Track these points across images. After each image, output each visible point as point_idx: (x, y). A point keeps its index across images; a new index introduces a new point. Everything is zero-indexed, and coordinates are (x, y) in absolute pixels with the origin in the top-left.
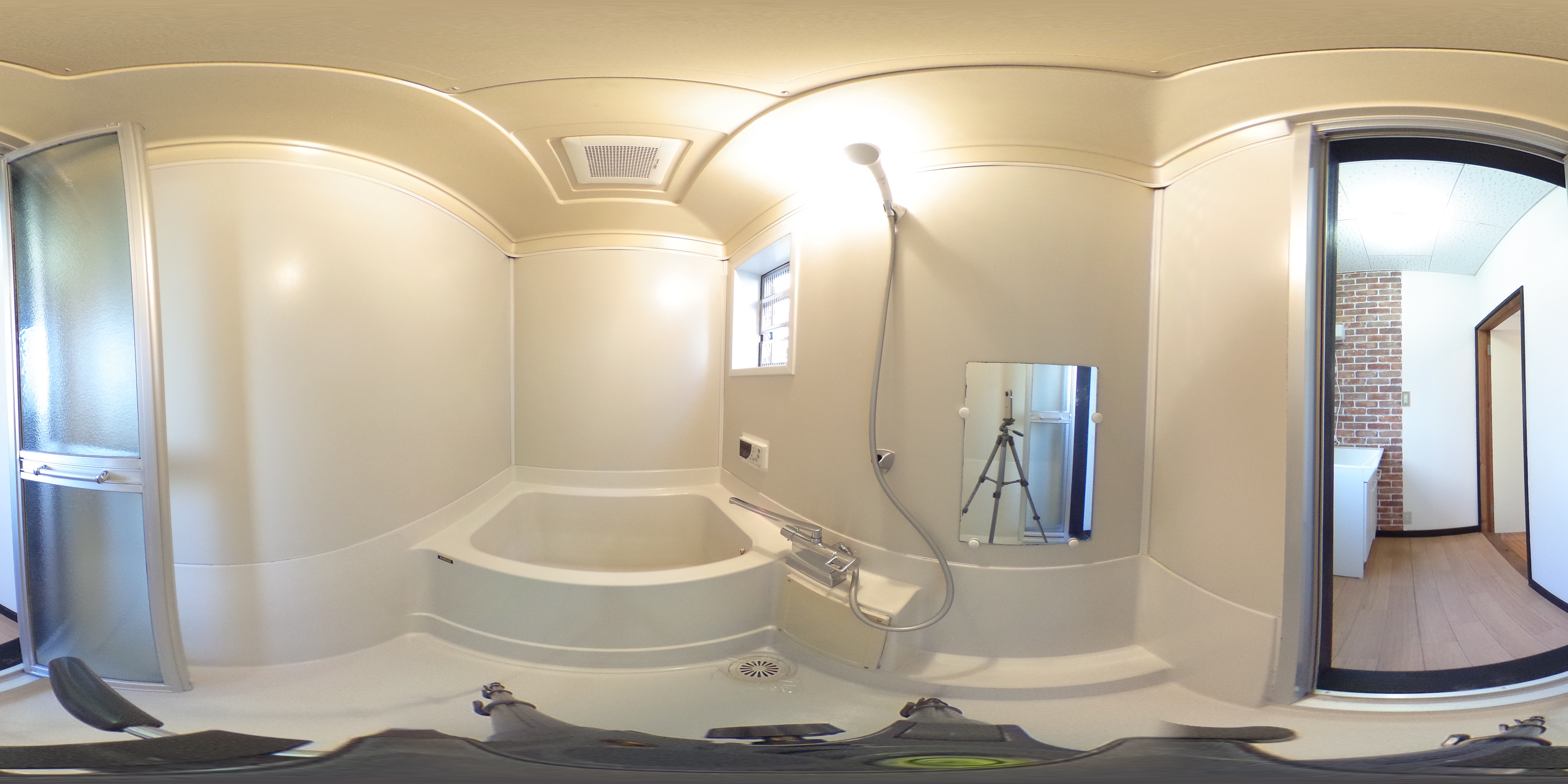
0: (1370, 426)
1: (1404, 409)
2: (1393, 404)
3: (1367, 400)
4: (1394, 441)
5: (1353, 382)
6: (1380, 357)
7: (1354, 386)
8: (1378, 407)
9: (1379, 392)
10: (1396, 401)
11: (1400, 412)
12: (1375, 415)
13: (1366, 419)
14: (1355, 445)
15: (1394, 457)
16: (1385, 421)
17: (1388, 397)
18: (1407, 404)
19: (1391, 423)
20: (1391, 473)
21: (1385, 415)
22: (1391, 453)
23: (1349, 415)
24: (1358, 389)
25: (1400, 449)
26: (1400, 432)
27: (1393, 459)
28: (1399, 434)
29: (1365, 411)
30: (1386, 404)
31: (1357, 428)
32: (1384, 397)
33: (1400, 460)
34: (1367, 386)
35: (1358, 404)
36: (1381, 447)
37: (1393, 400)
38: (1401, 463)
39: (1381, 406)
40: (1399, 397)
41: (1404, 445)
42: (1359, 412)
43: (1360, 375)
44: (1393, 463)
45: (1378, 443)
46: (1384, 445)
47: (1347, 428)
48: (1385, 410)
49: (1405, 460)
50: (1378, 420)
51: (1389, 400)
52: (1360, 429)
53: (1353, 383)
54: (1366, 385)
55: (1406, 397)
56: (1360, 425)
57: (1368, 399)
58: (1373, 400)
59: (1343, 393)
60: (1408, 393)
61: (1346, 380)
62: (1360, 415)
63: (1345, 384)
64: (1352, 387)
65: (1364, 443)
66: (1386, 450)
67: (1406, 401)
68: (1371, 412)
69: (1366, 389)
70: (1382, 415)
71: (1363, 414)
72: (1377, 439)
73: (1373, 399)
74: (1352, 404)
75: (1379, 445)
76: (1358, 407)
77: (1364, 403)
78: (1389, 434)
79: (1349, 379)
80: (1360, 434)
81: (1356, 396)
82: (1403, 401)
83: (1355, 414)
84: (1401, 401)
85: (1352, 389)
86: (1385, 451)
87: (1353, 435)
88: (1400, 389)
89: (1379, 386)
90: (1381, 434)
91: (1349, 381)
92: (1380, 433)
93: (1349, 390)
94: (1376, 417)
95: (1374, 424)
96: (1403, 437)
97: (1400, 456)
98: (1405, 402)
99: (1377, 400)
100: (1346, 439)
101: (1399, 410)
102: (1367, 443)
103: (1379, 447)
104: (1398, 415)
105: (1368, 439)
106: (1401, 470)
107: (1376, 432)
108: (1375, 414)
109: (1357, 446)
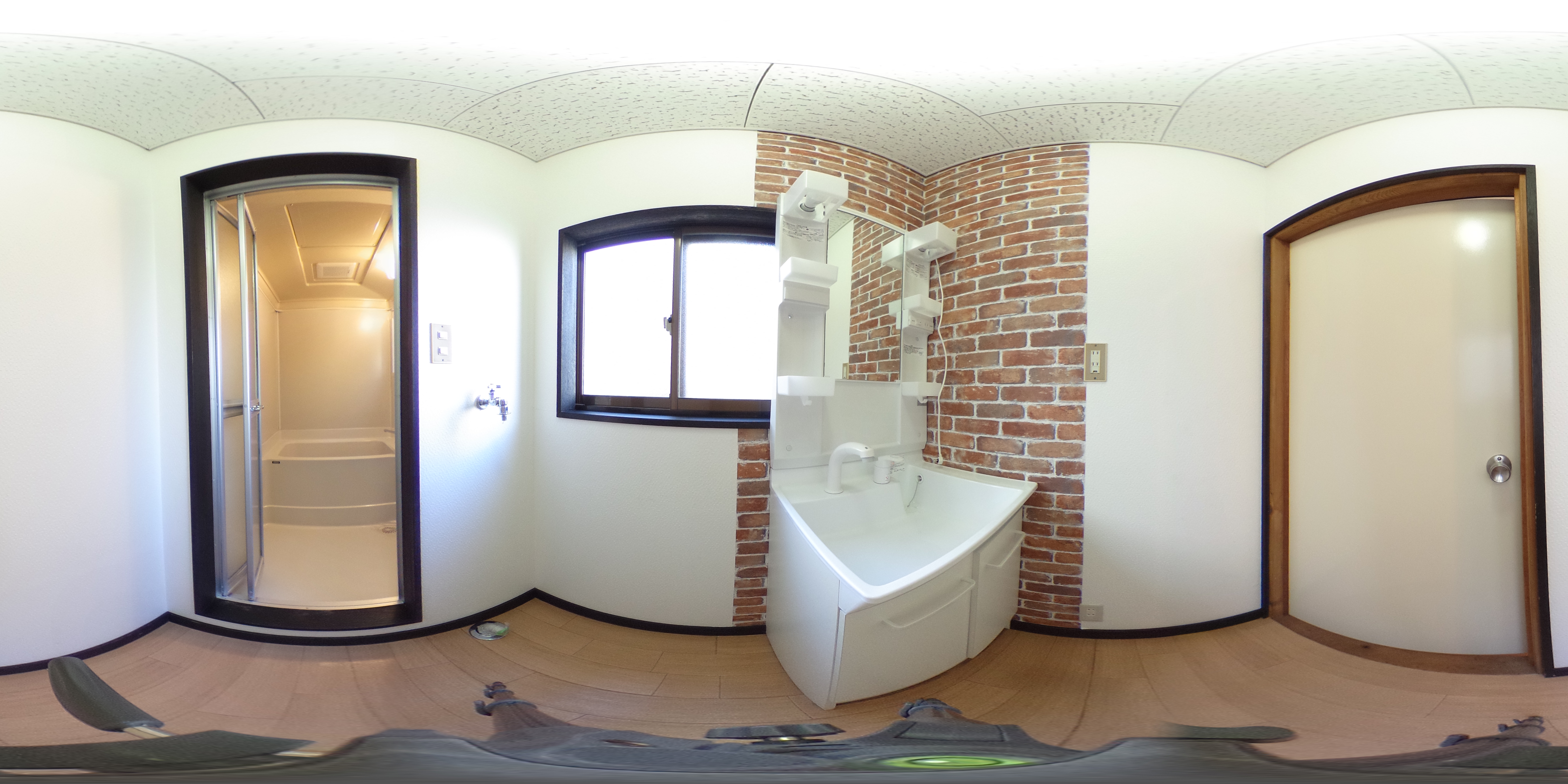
0: (1007, 429)
1: (1092, 388)
2: (1062, 375)
3: (1001, 366)
4: (1063, 467)
5: (975, 328)
6: (1032, 271)
7: (976, 337)
8: (1028, 384)
9: (1028, 347)
10: (1070, 367)
11: (1081, 395)
12: (1019, 403)
13: (998, 411)
14: (975, 467)
15: (1061, 503)
16: (1043, 418)
17: (1052, 358)
18: (1100, 376)
19: (1056, 424)
20: (1054, 537)
21: (1044, 403)
22: (1055, 494)
23: (965, 402)
24: (986, 343)
25: (1079, 487)
26: (1080, 445)
27: (1060, 509)
28: (1078, 451)
29: (998, 391)
30: (1046, 376)
31: (980, 432)
32: (1042, 358)
33: (1078, 511)
34: (1002, 335)
35: (983, 377)
36: (1031, 479)
37: (1062, 365)
38: (1080, 518)
39: (1033, 380)
40: (1078, 357)
41: (1088, 479)
42: (984, 394)
43: (988, 312)
44: (1060, 517)
45: (1025, 469)
46: (1039, 475)
47: (962, 430)
48: (1044, 389)
49: (1089, 512)
50: (1026, 414)
51: (1053, 366)
52: (987, 433)
53: (973, 332)
54: (1000, 332)
55: (1095, 357)
56: (986, 425)
57: (1005, 364)
58: (1014, 367)
59: (954, 355)
60: (1101, 348)
61: (960, 327)
62: (986, 402)
63: (959, 335)
64: (971, 339)
65: (994, 466)
66: (1043, 486)
67: (1096, 368)
68: (1010, 394)
69: (1001, 341)
70: (1034, 404)
71: (992, 400)
72: (1023, 459)
73: (1015, 364)
74: (970, 377)
75: (1027, 475)
76: (982, 383)
77: (996, 375)
78: (1050, 451)
79: (965, 323)
80: (986, 445)
81: (980, 359)
82: (1088, 367)
83: (975, 399)
84: (1083, 366)
85: (970, 345)
86: (1040, 488)
87: (972, 445)
88: (1080, 337)
89: (1029, 332)
90: (1033, 450)
91: (966, 328)
92: (1029, 447)
93: (965, 348)
94: (1022, 408)
95: (1016, 424)
96: (1087, 459)
97: (1080, 503)
98: (1093, 368)
99: (1024, 367)
100: (958, 452)
101: (1077, 389)
102: (1001, 467)
103: (1026, 478)
104: (1075, 403)
105: (1003, 458)
106: (1080, 533)
107: (1020, 444)
108: (1019, 400)
109: (980, 471)
